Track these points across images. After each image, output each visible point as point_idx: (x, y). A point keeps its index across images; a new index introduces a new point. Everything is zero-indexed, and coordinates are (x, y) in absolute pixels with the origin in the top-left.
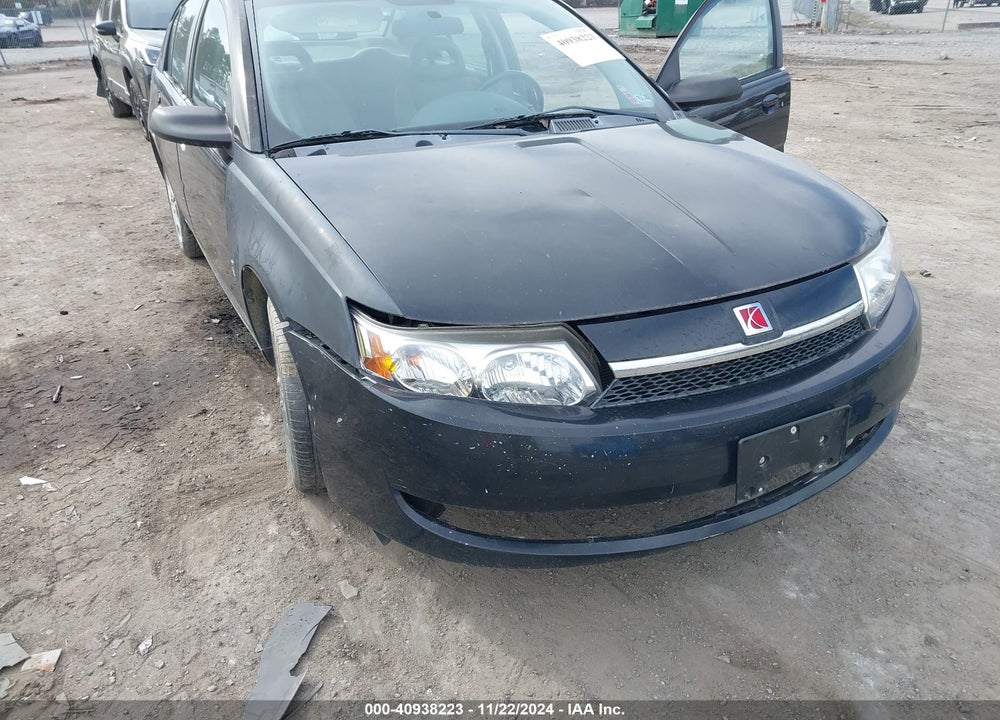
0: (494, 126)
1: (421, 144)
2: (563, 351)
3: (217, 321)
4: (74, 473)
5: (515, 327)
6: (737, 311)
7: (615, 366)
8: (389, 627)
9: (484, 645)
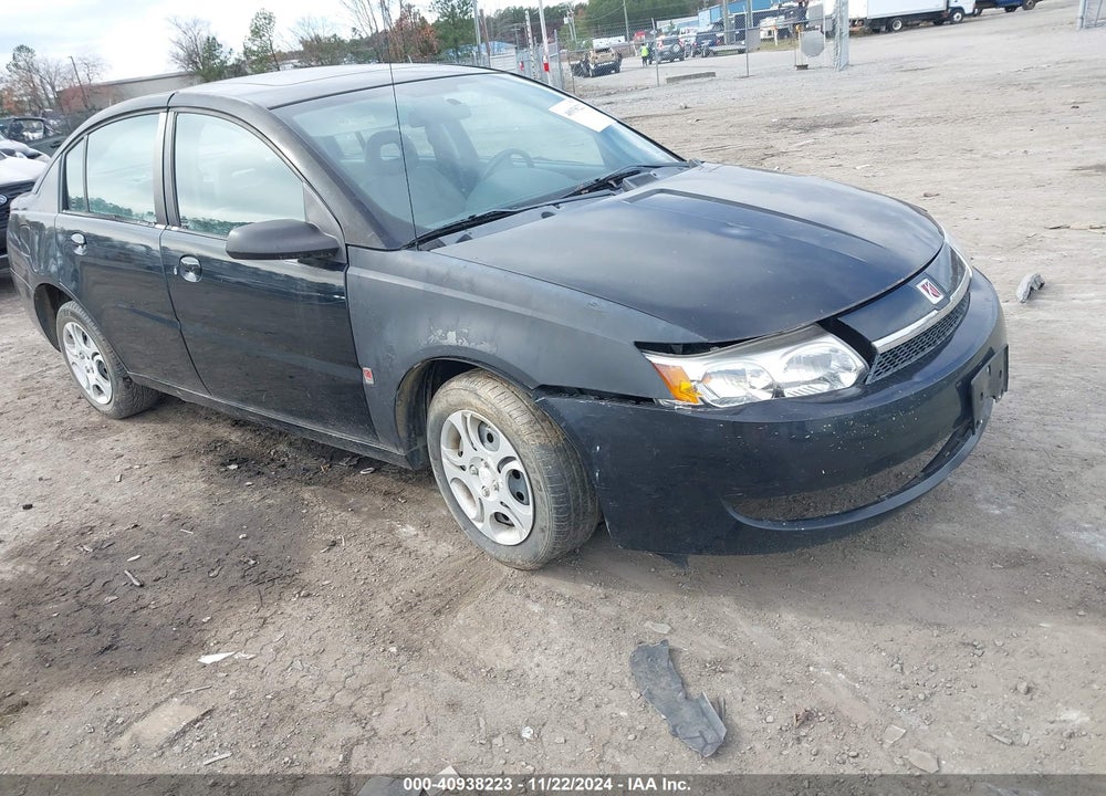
0: (579, 193)
1: (545, 215)
2: (830, 343)
3: (233, 467)
4: (256, 636)
5: (781, 334)
6: (919, 286)
7: (878, 344)
8: (726, 639)
9: (816, 622)
